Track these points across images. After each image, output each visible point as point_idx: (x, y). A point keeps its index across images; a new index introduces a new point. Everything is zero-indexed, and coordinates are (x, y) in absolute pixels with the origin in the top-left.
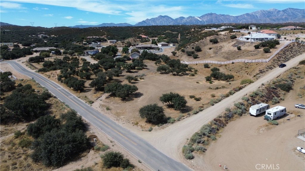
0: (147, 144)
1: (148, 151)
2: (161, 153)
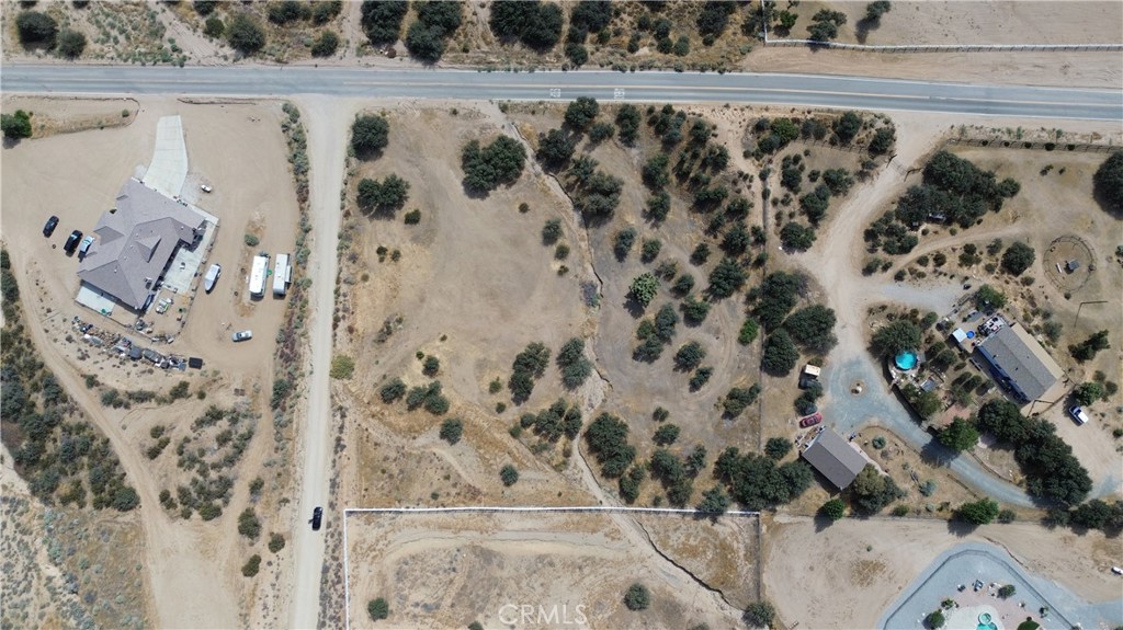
0: (335, 93)
1: (325, 85)
2: (313, 92)
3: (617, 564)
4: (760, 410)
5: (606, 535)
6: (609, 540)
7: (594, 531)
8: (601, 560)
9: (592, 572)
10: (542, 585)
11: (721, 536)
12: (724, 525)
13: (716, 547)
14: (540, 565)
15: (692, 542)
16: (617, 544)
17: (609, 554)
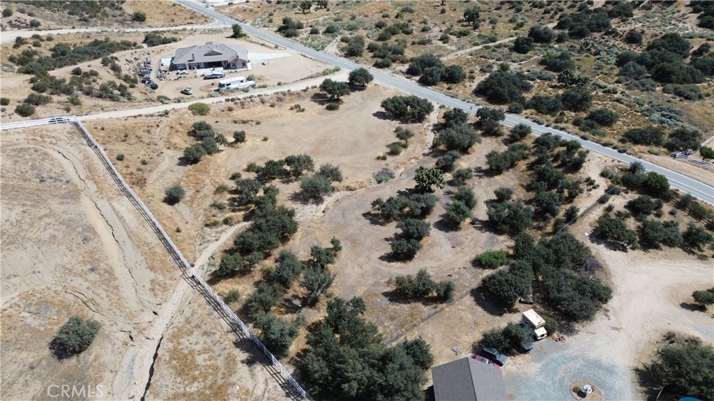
3: (119, 304)
4: (429, 317)
5: (152, 281)
6: (148, 286)
7: (152, 268)
8: (116, 288)
9: (94, 283)
10: (54, 237)
11: (233, 379)
12: (253, 375)
13: (210, 388)
14: (80, 229)
15: (200, 360)
16: (147, 297)
17: (128, 292)
